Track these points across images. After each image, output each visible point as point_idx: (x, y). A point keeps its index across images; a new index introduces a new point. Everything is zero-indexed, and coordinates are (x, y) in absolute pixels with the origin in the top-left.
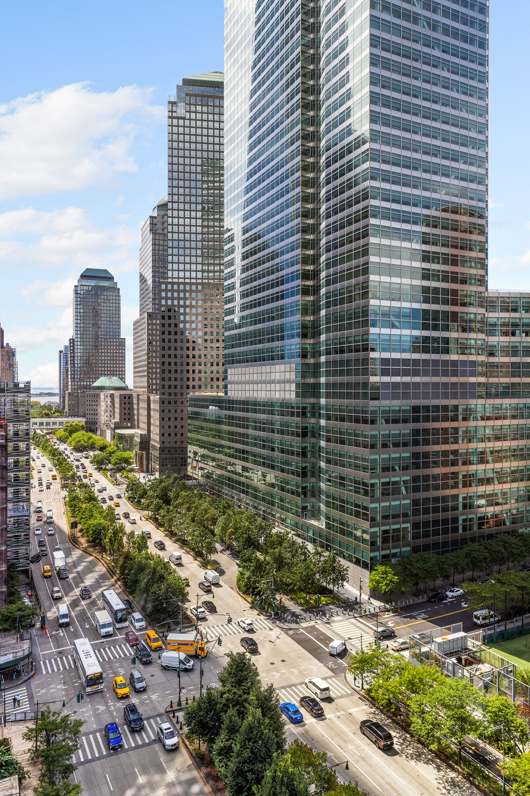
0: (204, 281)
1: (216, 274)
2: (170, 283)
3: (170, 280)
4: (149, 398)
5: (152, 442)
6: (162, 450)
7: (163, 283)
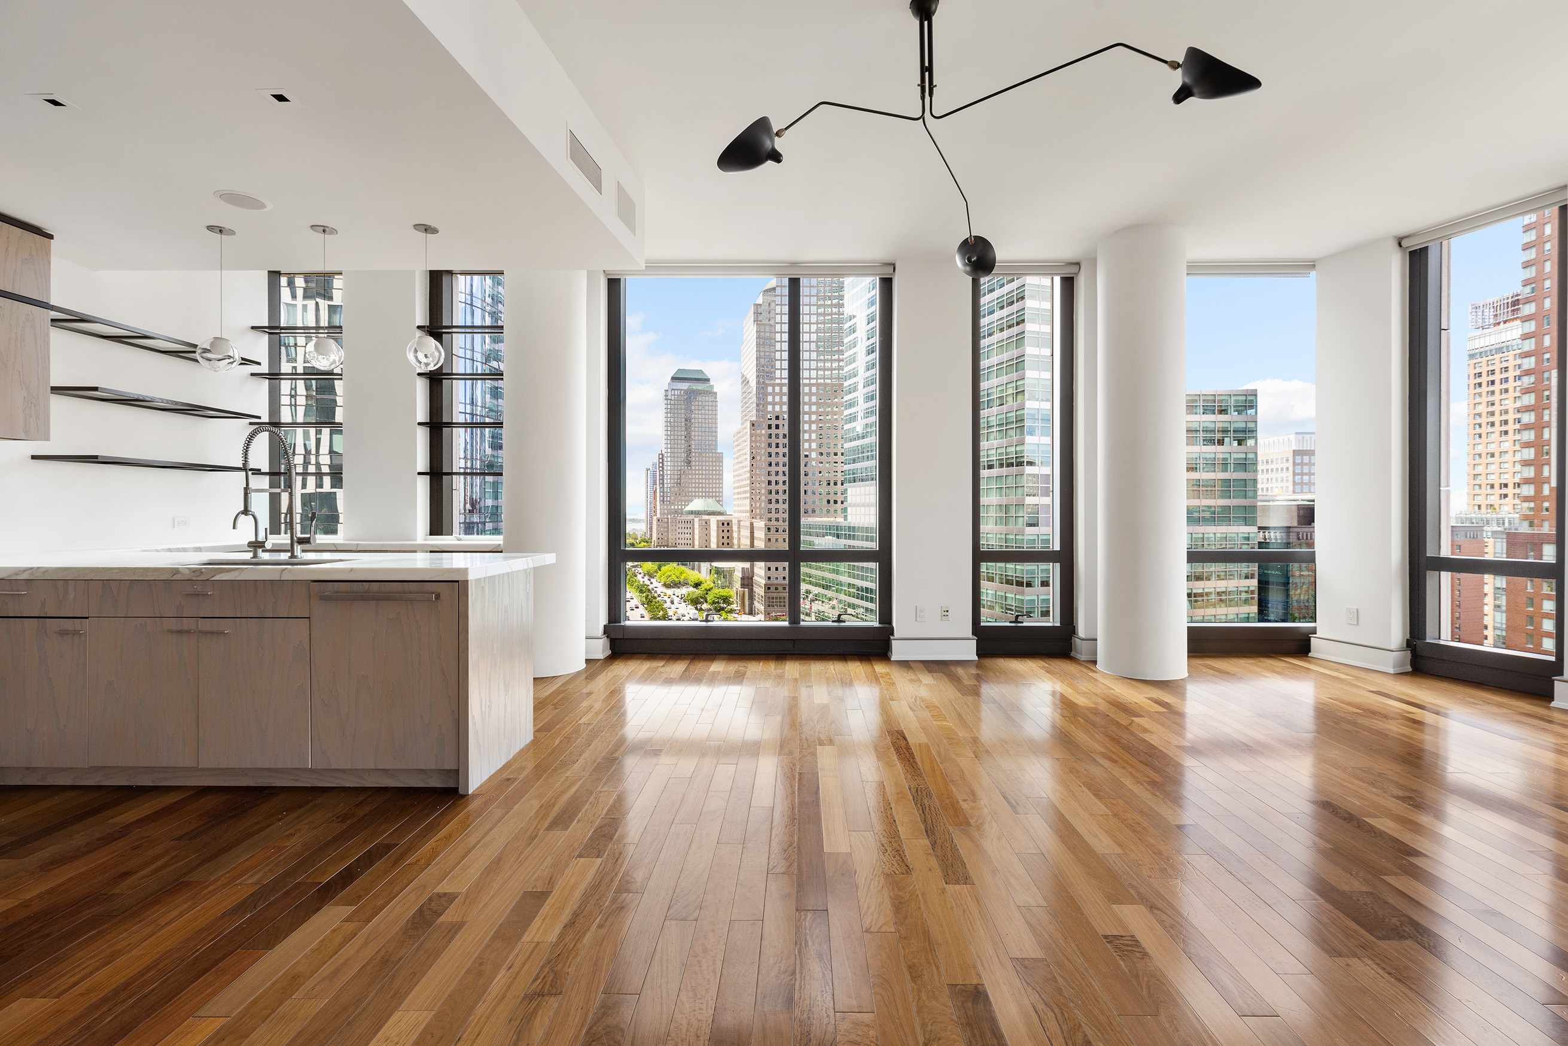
0: (819, 381)
1: (834, 372)
2: (778, 385)
3: (778, 381)
4: (752, 524)
5: (755, 578)
6: (768, 588)
7: (770, 385)
